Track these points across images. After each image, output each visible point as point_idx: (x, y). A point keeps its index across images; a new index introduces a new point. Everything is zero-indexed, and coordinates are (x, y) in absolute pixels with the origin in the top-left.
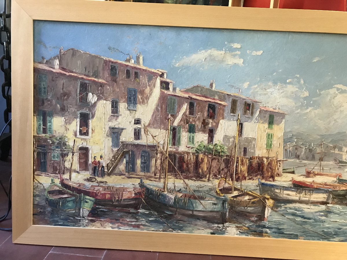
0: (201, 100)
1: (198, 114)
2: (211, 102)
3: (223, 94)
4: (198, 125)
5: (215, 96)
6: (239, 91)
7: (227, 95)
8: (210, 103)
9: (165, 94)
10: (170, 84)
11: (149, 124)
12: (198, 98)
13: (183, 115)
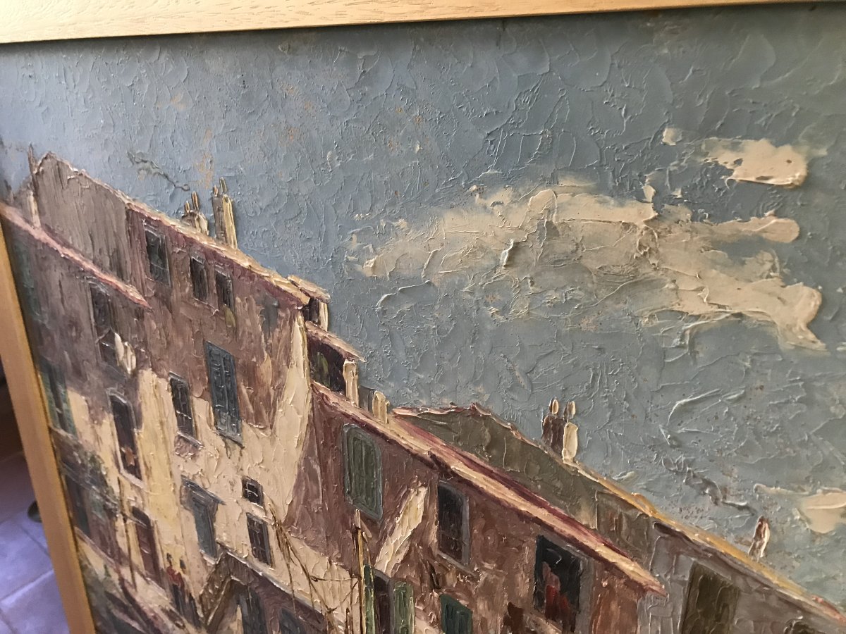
0: (498, 501)
1: (482, 568)
2: (551, 528)
3: (630, 513)
4: (484, 621)
5: (579, 508)
6: (759, 535)
7: (662, 528)
8: (547, 535)
9: (331, 407)
10: (346, 362)
11: (290, 520)
12: (477, 478)
13: (411, 537)
